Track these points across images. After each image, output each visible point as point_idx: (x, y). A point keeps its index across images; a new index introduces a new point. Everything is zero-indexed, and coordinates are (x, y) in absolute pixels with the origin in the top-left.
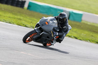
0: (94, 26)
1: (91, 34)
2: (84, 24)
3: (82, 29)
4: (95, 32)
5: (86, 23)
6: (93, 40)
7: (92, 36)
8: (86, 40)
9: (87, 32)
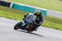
0: (54, 18)
2: (48, 17)
4: (55, 22)
7: (53, 24)
8: (49, 27)
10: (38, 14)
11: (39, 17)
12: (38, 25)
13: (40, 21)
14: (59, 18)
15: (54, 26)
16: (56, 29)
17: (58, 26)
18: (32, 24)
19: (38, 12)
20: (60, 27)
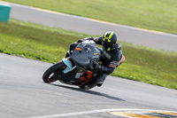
1: (27, 43)
3: (11, 34)
4: (33, 39)
5: (17, 22)
6: (30, 53)
7: (29, 46)
8: (18, 54)
9: (19, 40)
10: (106, 40)
11: (109, 49)
12: (106, 69)
13: (112, 60)
14: (45, 29)
15: (31, 51)
16: (39, 58)
17: (45, 51)
18: (90, 69)
19: (108, 35)
20: (50, 52)
